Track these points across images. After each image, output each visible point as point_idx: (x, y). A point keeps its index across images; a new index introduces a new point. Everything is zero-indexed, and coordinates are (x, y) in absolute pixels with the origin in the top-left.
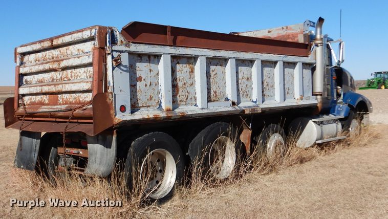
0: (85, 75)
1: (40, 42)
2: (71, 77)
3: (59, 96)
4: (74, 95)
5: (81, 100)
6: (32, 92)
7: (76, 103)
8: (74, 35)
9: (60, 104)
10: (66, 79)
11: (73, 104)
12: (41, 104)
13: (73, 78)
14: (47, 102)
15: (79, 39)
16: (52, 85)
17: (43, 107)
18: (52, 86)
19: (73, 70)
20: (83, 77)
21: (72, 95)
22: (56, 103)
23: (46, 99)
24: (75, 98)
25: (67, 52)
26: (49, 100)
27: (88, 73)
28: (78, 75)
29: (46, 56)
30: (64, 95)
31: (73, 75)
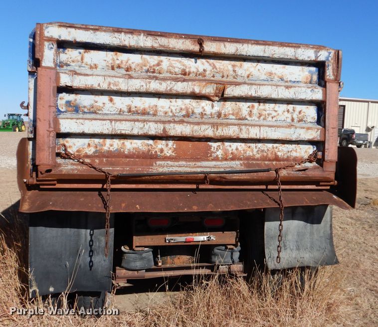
0: (289, 115)
2: (250, 114)
4: (259, 145)
5: (279, 154)
7: (264, 159)
9: (216, 159)
10: (231, 117)
11: (254, 159)
13: (255, 118)
19: (256, 105)
20: (283, 118)
21: (249, 145)
22: (206, 156)
23: (167, 148)
24: (263, 151)
25: (234, 71)
26: (175, 150)
27: (297, 112)
28: (269, 115)
30: (227, 144)
31: (255, 111)
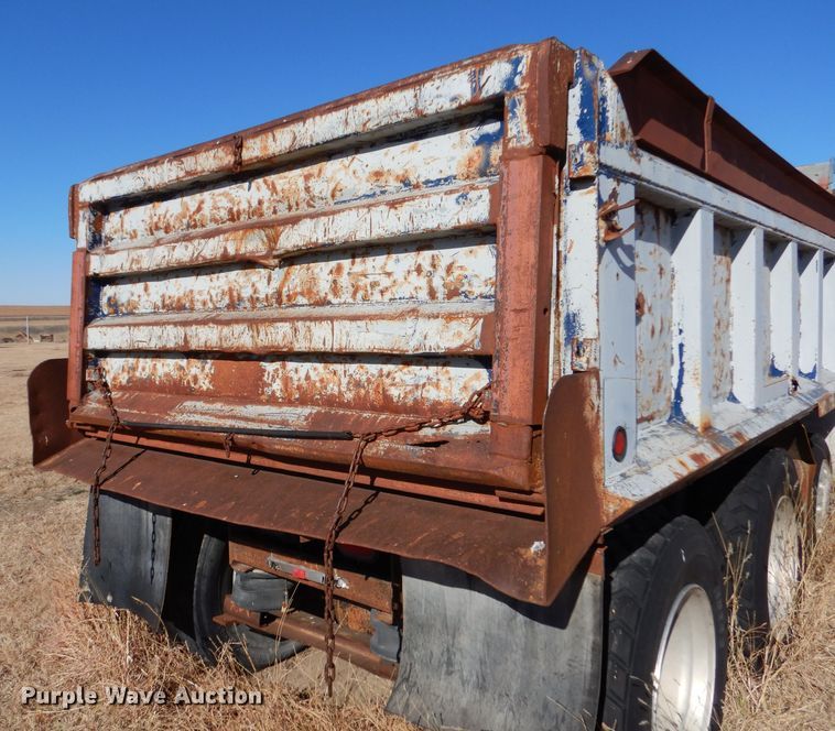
0: (422, 282)
1: (178, 156)
2: (335, 289)
3: (270, 367)
4: (353, 368)
5: (394, 392)
6: (141, 345)
7: (361, 404)
8: (360, 106)
9: (272, 401)
10: (301, 300)
11: (342, 405)
12: (182, 390)
13: (346, 297)
14: (205, 385)
15: (395, 119)
16: (237, 321)
17: (189, 404)
18: (238, 328)
19: (346, 263)
20: (405, 291)
21: (333, 367)
22: (252, 392)
23: (201, 373)
24: (358, 384)
25: (307, 189)
26: (213, 379)
27: (441, 272)
28: (374, 285)
29: (199, 209)
30: (291, 365)
31: (344, 281)
